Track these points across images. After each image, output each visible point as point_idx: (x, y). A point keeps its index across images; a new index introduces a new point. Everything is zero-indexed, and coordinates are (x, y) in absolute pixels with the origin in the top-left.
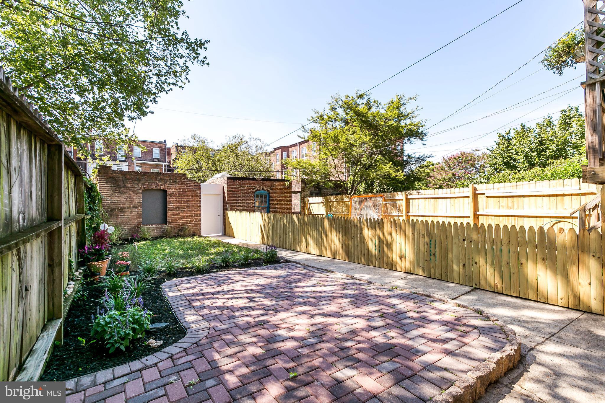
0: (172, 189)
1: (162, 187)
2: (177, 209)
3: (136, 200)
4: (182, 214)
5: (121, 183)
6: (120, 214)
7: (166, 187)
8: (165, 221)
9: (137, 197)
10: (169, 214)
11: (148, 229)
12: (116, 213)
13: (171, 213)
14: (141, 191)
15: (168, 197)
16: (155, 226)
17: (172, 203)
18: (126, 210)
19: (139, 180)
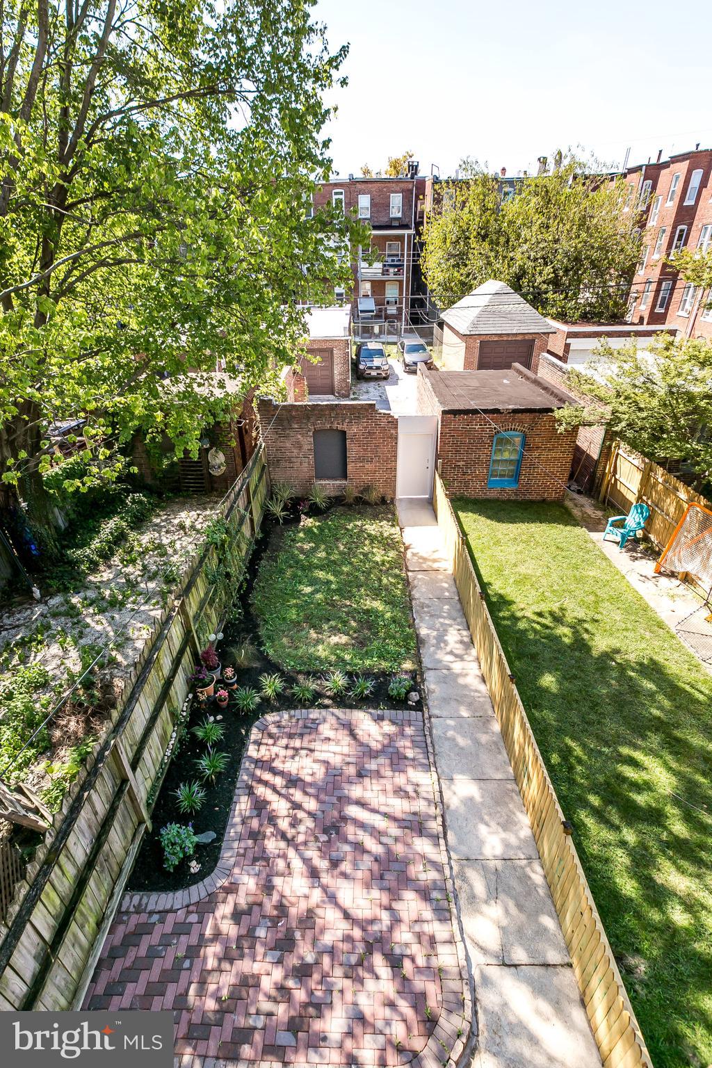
0: (353, 430)
1: (340, 427)
2: (361, 459)
3: (306, 447)
4: (368, 466)
5: (285, 423)
6: (287, 465)
7: (345, 427)
8: (345, 476)
9: (307, 442)
10: (350, 467)
11: (323, 486)
12: (283, 464)
13: (353, 464)
14: (311, 434)
15: (348, 442)
16: (331, 482)
17: (353, 451)
18: (295, 460)
19: (308, 418)
